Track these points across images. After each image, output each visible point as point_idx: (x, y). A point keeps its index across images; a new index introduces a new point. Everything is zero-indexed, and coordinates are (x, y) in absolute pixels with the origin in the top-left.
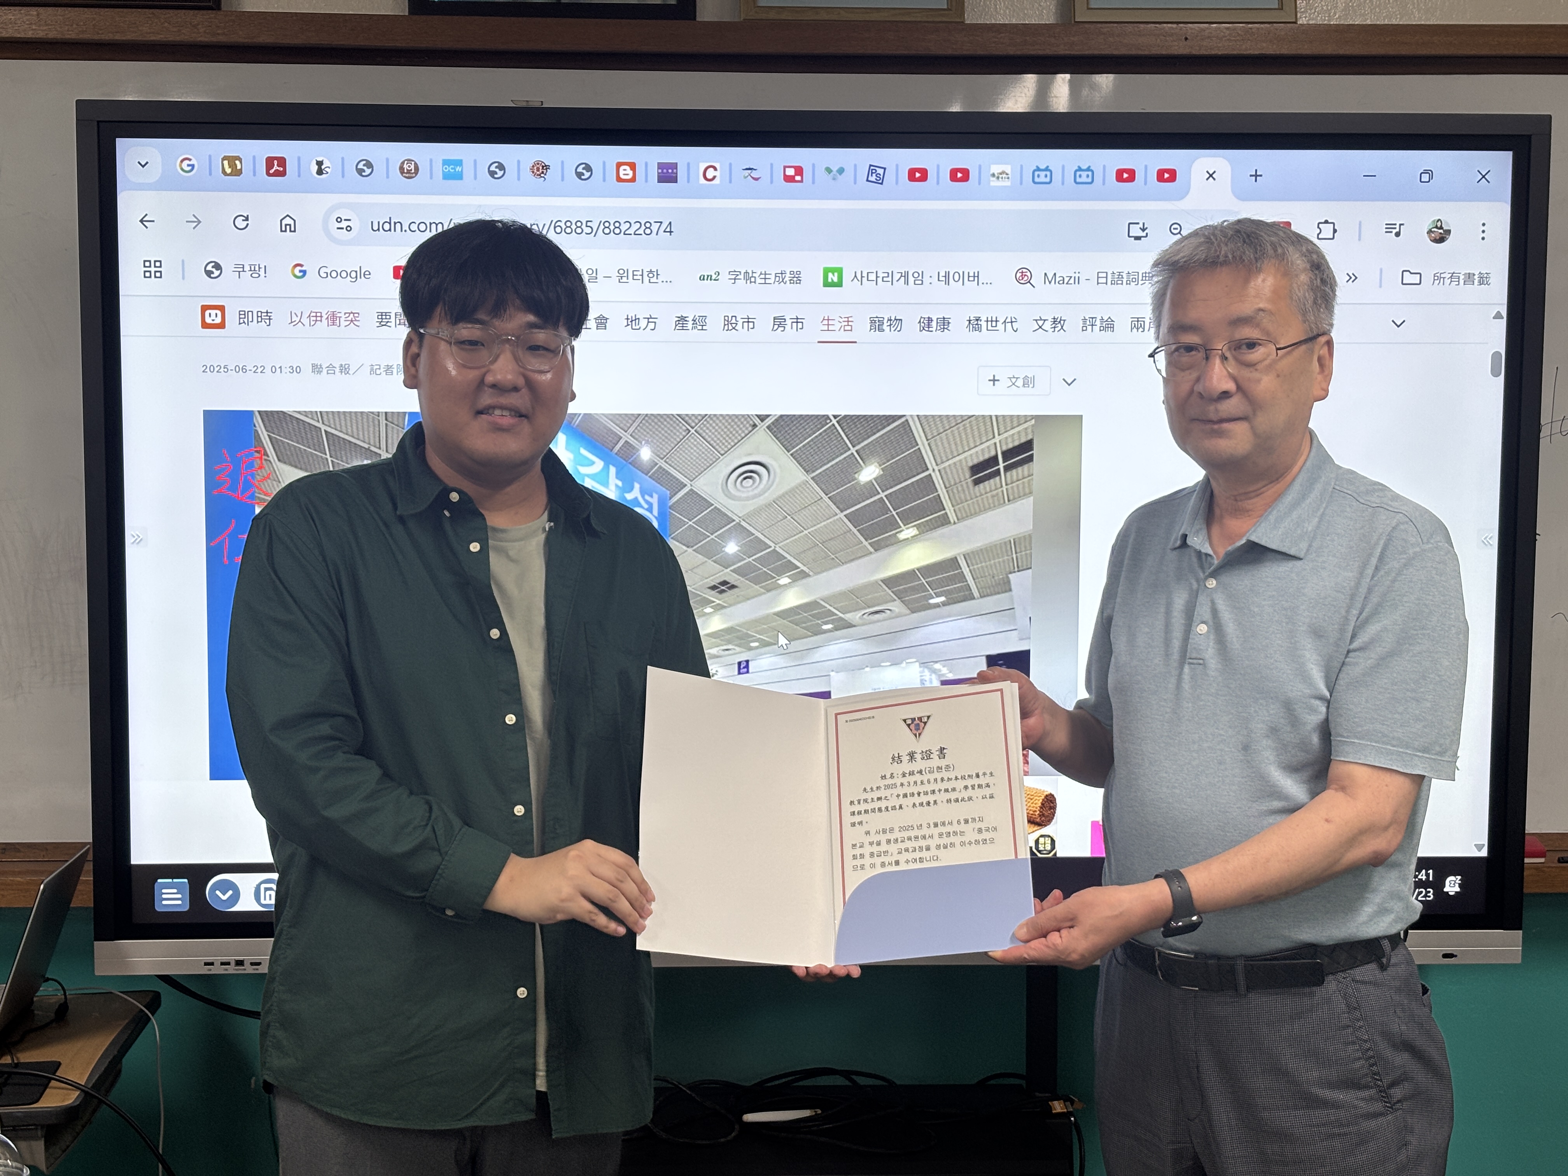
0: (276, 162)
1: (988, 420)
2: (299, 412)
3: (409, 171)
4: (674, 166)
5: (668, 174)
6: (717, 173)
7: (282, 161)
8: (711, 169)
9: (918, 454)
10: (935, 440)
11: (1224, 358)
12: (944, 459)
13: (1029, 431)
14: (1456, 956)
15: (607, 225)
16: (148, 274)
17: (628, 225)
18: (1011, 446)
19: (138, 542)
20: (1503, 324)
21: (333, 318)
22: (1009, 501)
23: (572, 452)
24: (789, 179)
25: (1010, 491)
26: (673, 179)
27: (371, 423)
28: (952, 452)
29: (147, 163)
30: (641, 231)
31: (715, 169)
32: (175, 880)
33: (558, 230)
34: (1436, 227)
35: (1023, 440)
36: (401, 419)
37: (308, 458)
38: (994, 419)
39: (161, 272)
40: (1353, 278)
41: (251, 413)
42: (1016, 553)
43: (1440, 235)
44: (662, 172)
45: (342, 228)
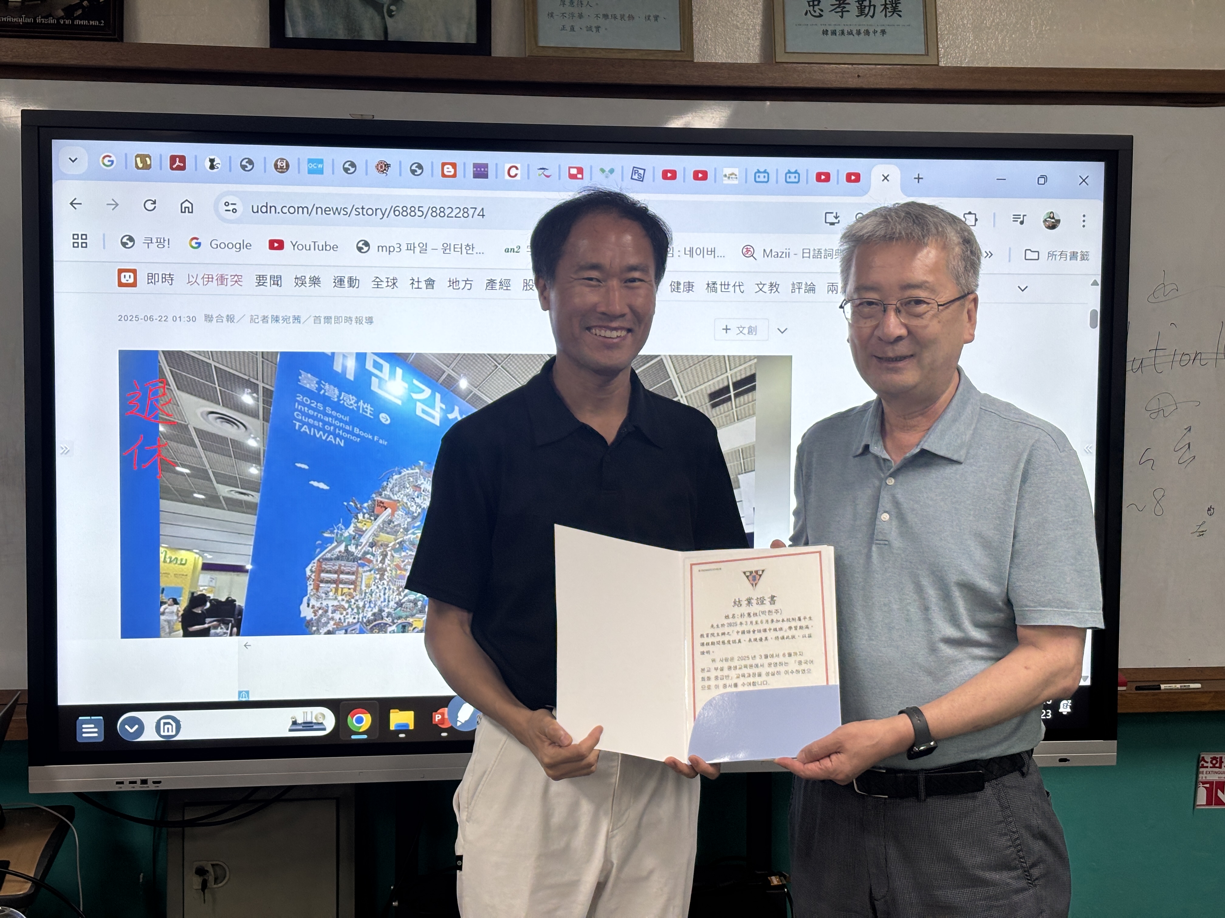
0: (178, 159)
1: (722, 360)
2: (194, 352)
3: (282, 167)
4: (486, 166)
5: (481, 172)
6: (518, 172)
7: (183, 159)
8: (514, 169)
9: (670, 384)
10: (683, 374)
11: (898, 311)
12: (690, 388)
13: (753, 367)
14: (1069, 760)
15: (434, 209)
16: (76, 245)
17: (450, 210)
18: (739, 378)
19: (66, 452)
20: (1098, 289)
21: (222, 279)
22: (738, 419)
23: (406, 382)
24: (573, 177)
25: (739, 413)
26: (485, 176)
27: (251, 360)
28: (695, 383)
29: (76, 159)
30: (460, 215)
31: (517, 168)
32: (93, 718)
33: (397, 213)
34: (1050, 217)
35: (748, 374)
36: (274, 357)
37: (201, 387)
38: (727, 358)
39: (86, 243)
40: (990, 255)
41: (156, 352)
42: (743, 459)
43: (1053, 224)
44: (477, 170)
45: (229, 211)
